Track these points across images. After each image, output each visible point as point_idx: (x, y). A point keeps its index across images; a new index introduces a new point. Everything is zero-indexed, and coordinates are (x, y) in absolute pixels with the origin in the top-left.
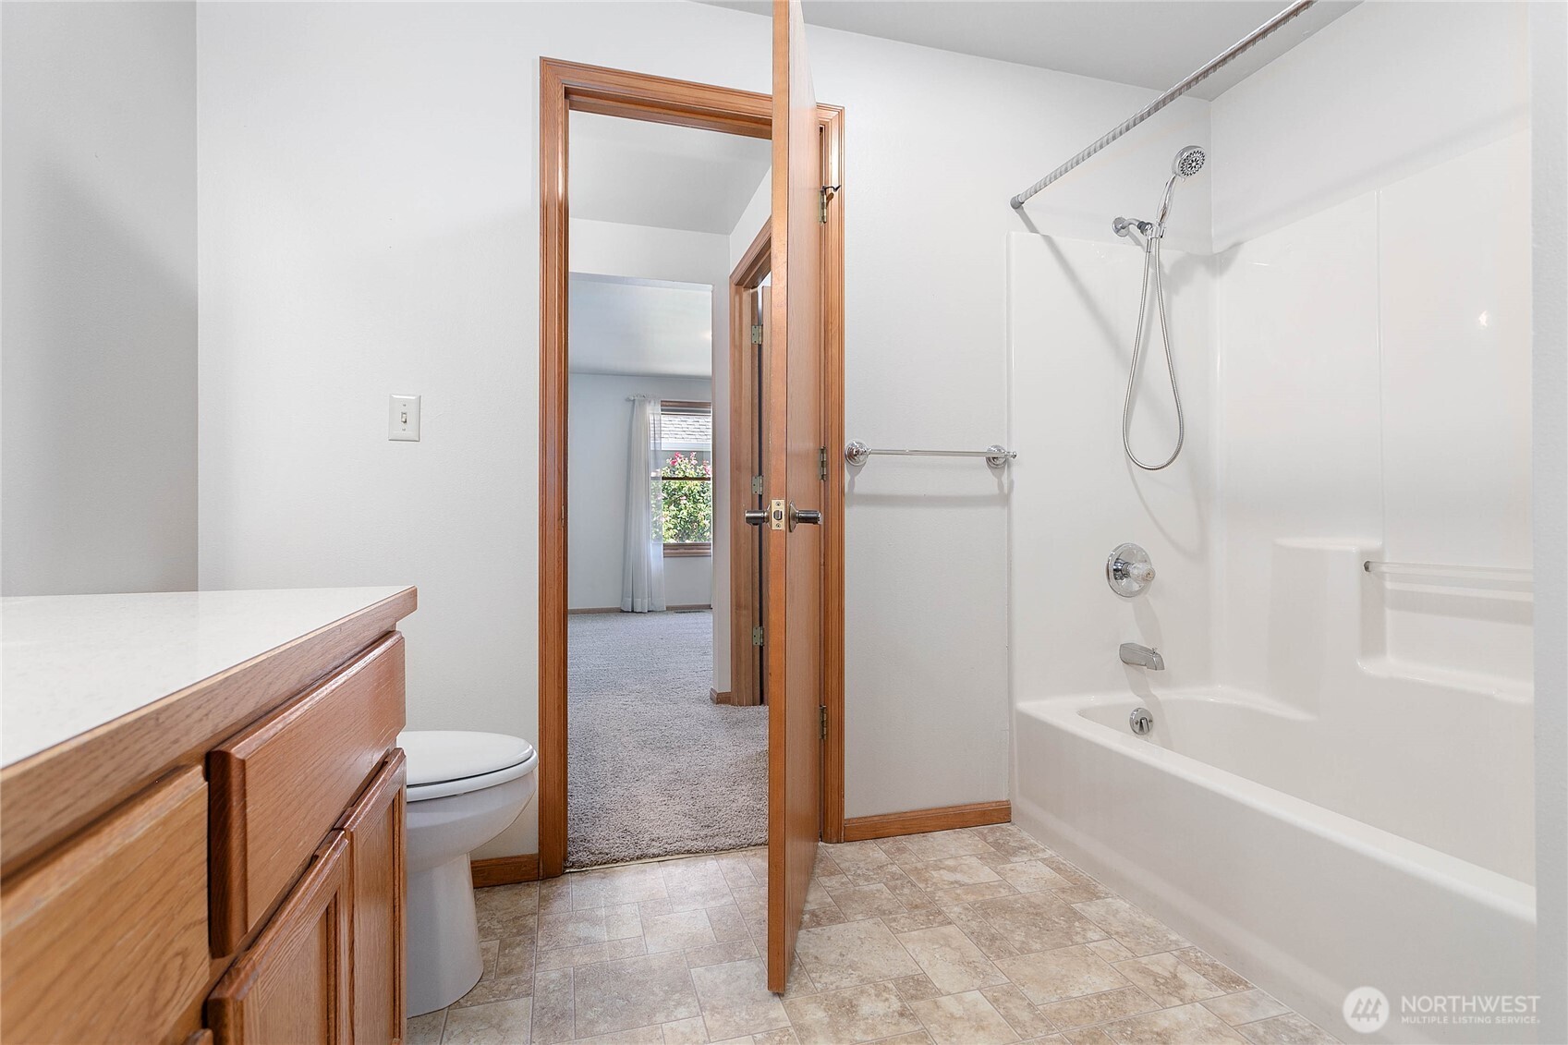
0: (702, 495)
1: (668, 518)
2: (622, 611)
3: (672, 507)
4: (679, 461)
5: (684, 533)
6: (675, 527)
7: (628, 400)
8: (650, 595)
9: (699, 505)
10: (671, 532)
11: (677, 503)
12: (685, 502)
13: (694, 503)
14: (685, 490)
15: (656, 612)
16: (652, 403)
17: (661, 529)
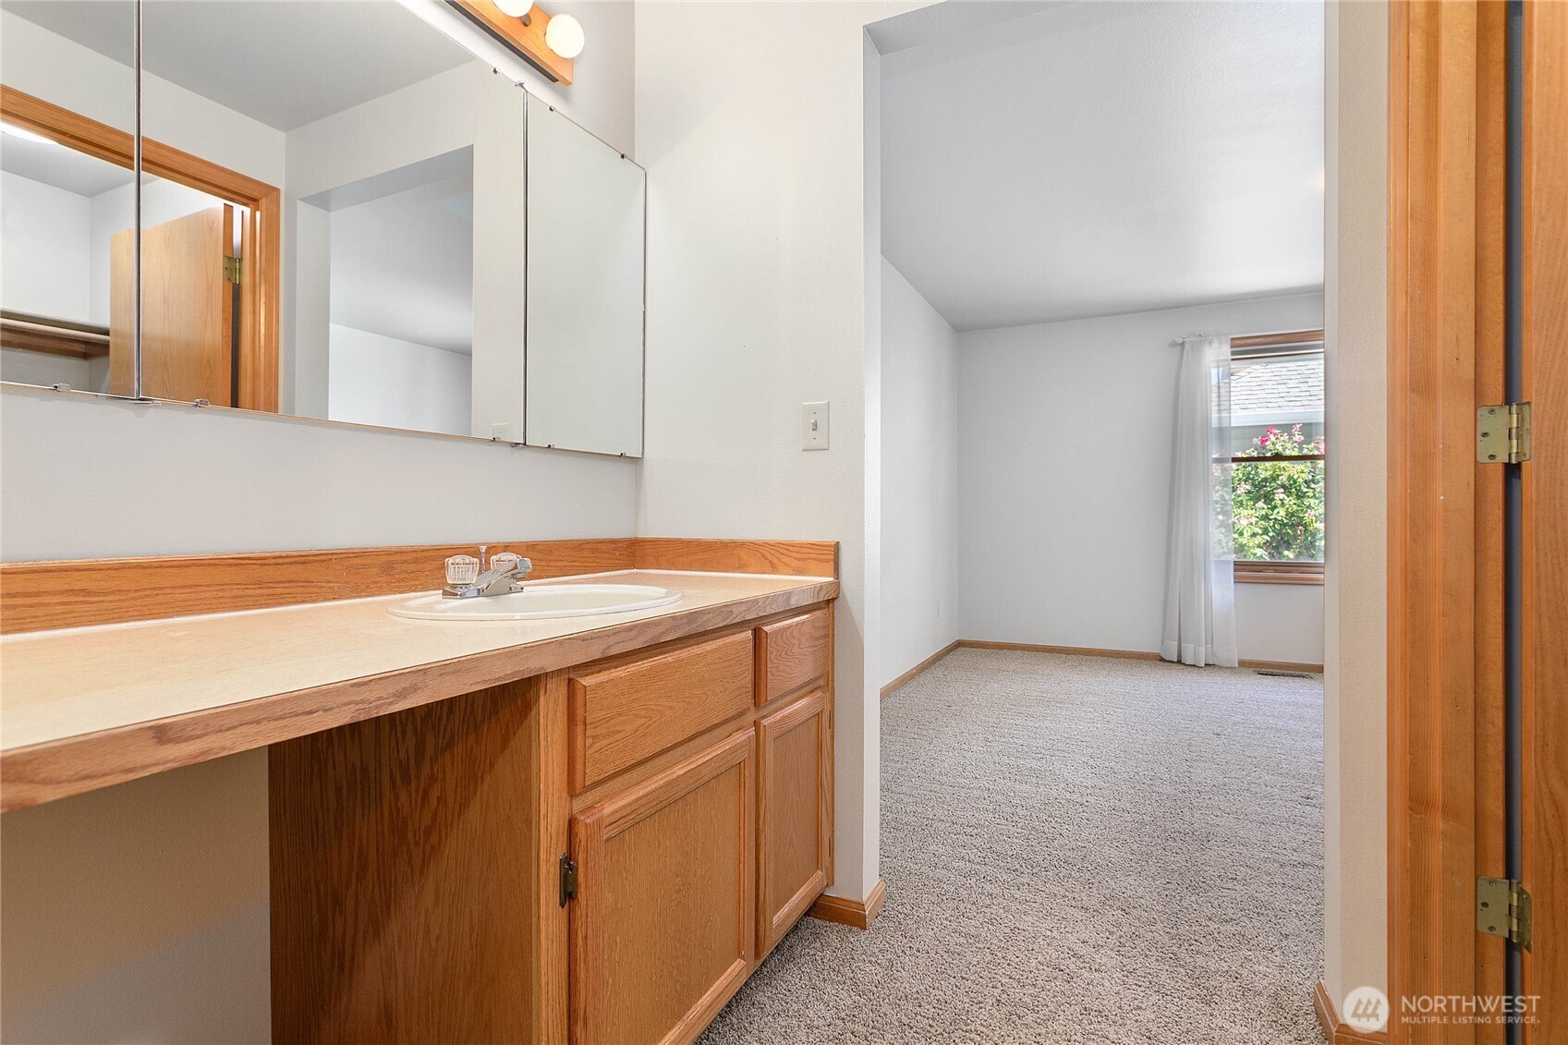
0: (1313, 486)
1: (1254, 520)
2: (1162, 660)
3: (1261, 504)
4: (1273, 439)
5: (1280, 541)
6: (1265, 531)
7: (1174, 344)
8: (1210, 641)
9: (1306, 502)
10: (1259, 540)
11: (1268, 498)
12: (1282, 496)
13: (1299, 497)
14: (1283, 478)
15: (1221, 667)
16: (1215, 345)
17: (1241, 534)
